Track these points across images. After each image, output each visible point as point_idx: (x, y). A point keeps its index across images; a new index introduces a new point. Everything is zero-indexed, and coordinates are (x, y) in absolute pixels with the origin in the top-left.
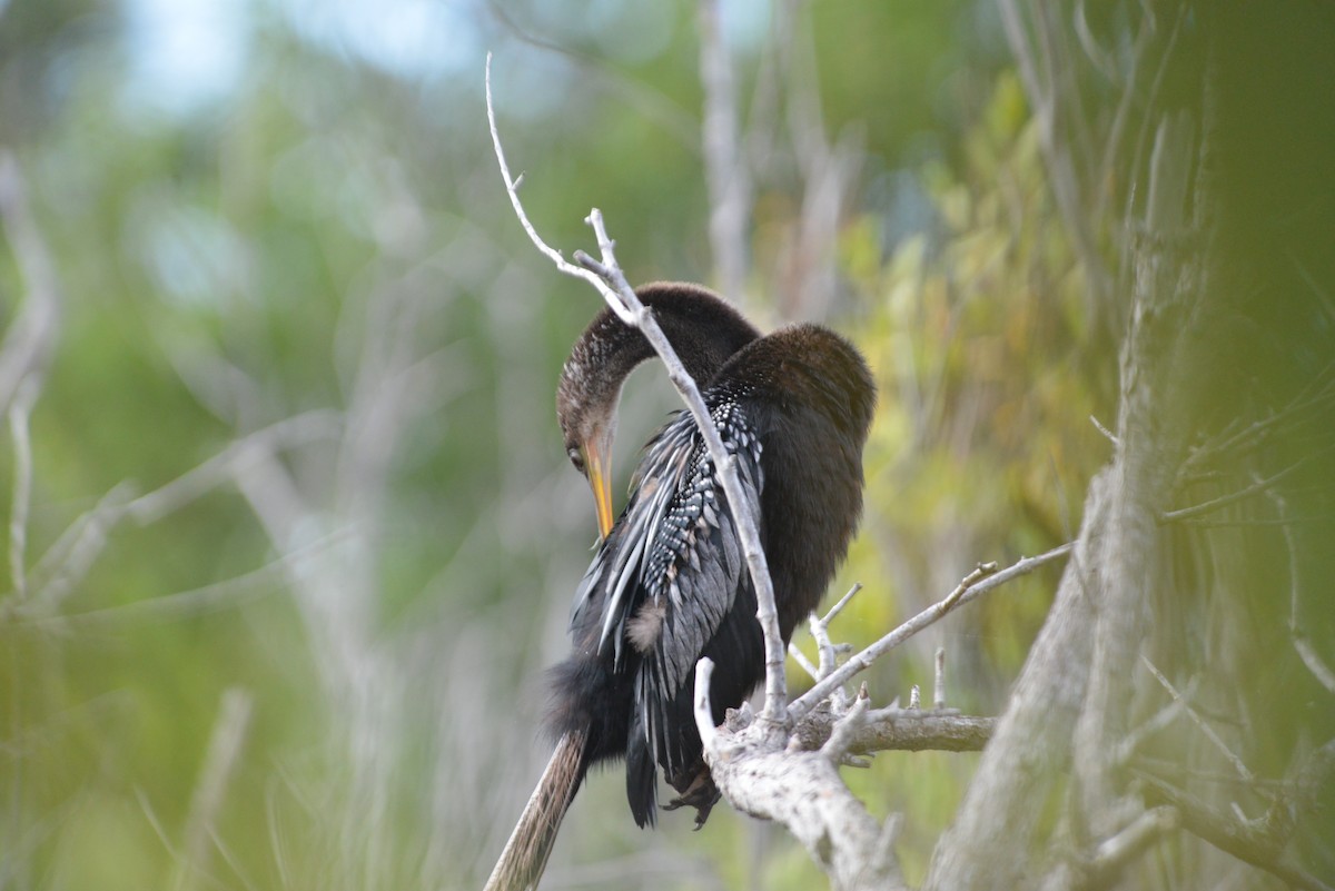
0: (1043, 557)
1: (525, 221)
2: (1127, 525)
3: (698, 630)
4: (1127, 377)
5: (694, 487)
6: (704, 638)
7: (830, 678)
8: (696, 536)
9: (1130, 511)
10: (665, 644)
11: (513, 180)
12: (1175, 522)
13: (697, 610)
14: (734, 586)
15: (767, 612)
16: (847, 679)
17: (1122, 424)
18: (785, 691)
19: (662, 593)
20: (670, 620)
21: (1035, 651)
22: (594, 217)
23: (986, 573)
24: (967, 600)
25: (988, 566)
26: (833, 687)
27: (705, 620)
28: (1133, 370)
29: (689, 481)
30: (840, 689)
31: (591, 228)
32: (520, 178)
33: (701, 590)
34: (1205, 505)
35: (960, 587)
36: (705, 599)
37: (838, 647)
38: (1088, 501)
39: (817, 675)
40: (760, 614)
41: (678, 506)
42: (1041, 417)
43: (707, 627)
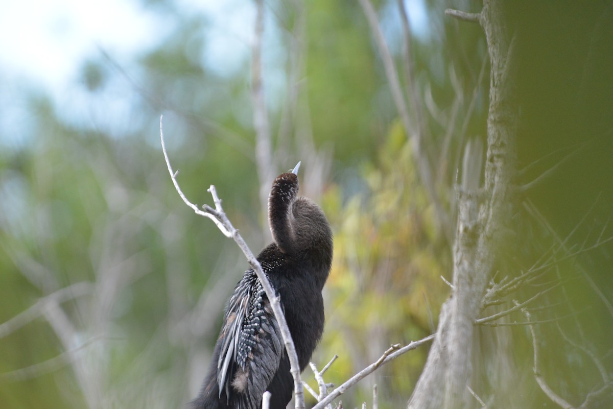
0: (421, 341)
1: (180, 192)
2: (459, 326)
3: (264, 381)
4: (457, 258)
5: (254, 314)
6: (267, 383)
7: (325, 400)
8: (259, 337)
9: (460, 319)
10: (249, 389)
11: (174, 173)
12: (481, 324)
13: (263, 372)
14: (279, 359)
15: (295, 370)
16: (333, 400)
17: (455, 279)
18: (304, 406)
19: (246, 365)
20: (251, 378)
21: (419, 385)
22: (212, 189)
23: (395, 349)
24: (387, 362)
25: (396, 346)
26: (326, 404)
27: (267, 376)
28: (460, 254)
29: (250, 312)
30: (329, 405)
31: (210, 193)
32: (177, 172)
33: (264, 362)
34: (494, 316)
35: (383, 356)
36: (266, 366)
37: (328, 385)
38: (441, 315)
39: (318, 398)
40: (292, 370)
41: (247, 324)
42: (416, 274)
43: (268, 378)
